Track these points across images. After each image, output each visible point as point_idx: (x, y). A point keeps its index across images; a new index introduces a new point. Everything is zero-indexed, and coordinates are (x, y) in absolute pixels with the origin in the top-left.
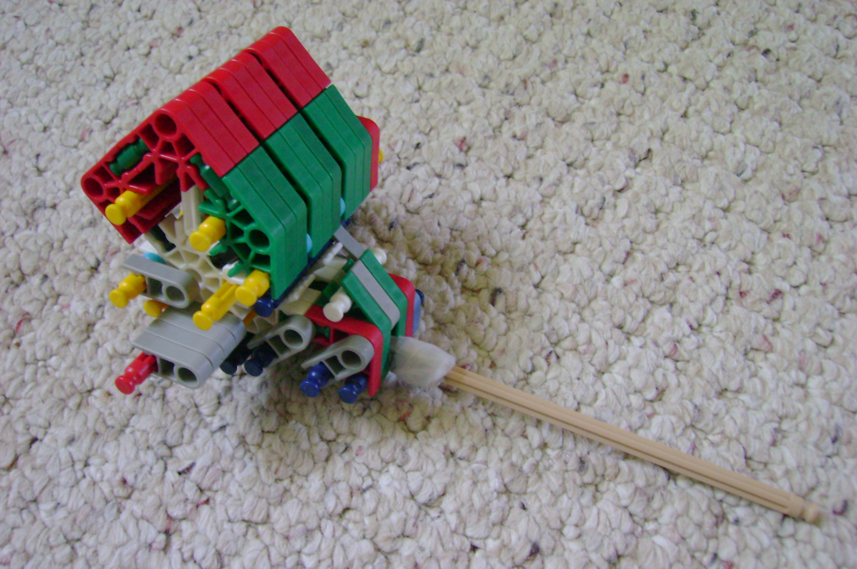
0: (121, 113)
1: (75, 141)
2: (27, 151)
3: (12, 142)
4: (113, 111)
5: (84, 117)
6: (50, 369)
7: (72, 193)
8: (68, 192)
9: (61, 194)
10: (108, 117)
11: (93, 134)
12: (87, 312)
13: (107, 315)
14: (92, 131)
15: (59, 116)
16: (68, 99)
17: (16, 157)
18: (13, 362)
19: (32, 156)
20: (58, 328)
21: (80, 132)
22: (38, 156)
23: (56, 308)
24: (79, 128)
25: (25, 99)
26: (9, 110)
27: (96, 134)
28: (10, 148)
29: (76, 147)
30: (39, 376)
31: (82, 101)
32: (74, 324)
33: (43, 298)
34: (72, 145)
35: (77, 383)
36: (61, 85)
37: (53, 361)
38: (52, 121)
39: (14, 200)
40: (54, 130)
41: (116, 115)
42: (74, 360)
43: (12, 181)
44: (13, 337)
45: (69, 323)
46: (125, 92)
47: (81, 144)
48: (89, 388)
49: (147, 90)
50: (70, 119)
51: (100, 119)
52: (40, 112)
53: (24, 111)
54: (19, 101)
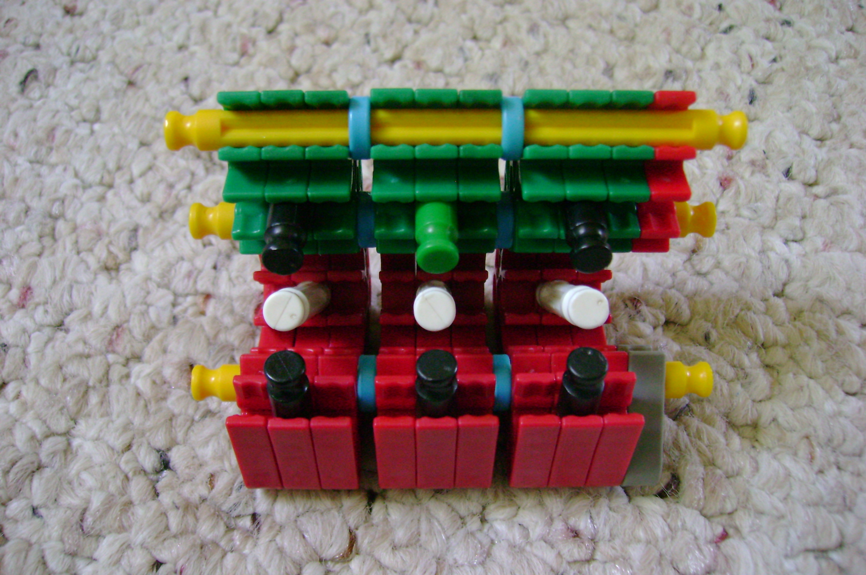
0: (286, 16)
1: (235, 57)
3: (137, 69)
4: (274, 16)
5: (234, 27)
10: (271, 25)
16: (200, 10)
17: (151, 87)
21: (238, 44)
25: (136, 18)
26: (117, 33)
28: (139, 76)
29: (236, 64)
31: (222, 10)
34: (231, 61)
38: (188, 38)
40: (193, 48)
41: (280, 20)
47: (243, 60)
50: (214, 31)
51: (259, 26)
52: (165, 29)
53: (139, 32)
54: (127, 21)
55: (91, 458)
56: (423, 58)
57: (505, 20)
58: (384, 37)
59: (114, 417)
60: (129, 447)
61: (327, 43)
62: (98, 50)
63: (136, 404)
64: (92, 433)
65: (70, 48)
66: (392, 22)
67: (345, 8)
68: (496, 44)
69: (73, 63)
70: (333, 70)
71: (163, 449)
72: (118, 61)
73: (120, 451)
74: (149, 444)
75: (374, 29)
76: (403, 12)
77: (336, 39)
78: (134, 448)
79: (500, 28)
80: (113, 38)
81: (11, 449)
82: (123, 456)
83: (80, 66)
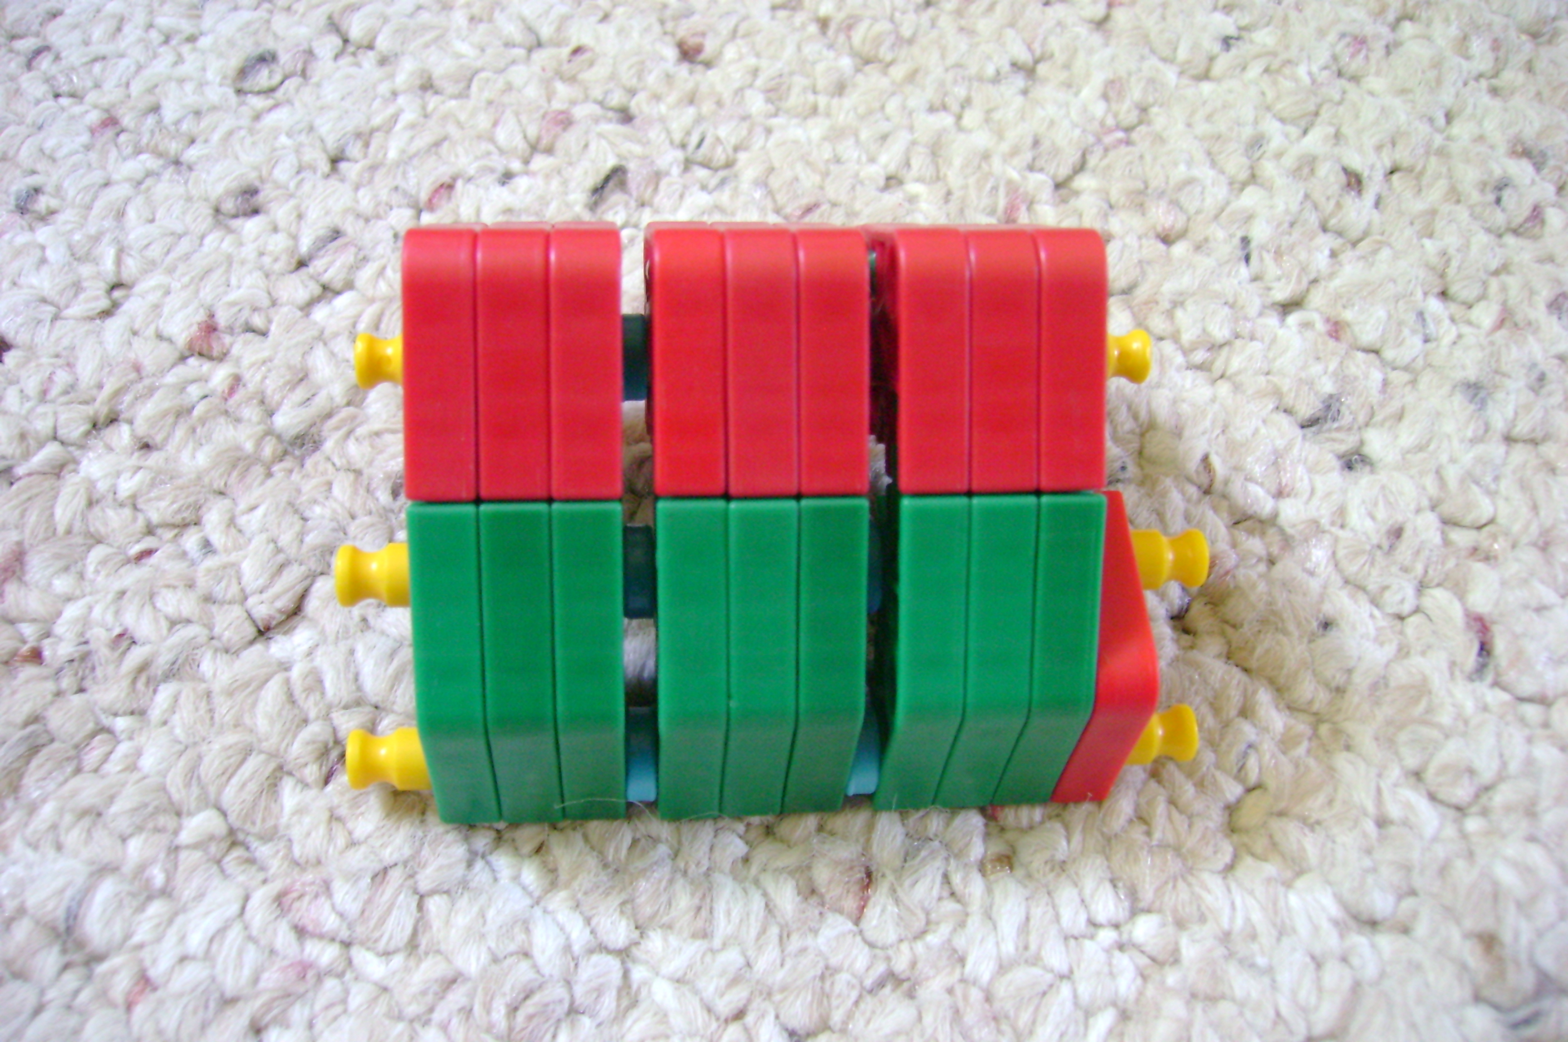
0: (1092, 161)
4: (1071, 157)
5: (996, 163)
10: (1064, 172)
16: (932, 109)
25: (811, 98)
26: (774, 122)
31: (971, 118)
36: (898, 72)
38: (908, 164)
40: (913, 188)
41: (1080, 167)
46: (1085, 109)
50: (957, 162)
51: (1041, 170)
52: (864, 135)
53: (816, 129)
54: (794, 100)
55: (666, 1015)
56: (1348, 315)
57: (1503, 269)
58: (1278, 254)
59: (717, 943)
60: (739, 1015)
61: (1166, 239)
62: (736, 149)
63: (763, 931)
64: (675, 965)
65: (688, 133)
66: (1292, 225)
67: (1205, 173)
68: (1485, 315)
69: (688, 164)
70: (1178, 303)
71: (801, 1032)
72: (775, 182)
73: (723, 1018)
74: (777, 1017)
75: (1260, 232)
76: (1316, 207)
77: (1182, 235)
78: (750, 1019)
79: (1494, 284)
80: (769, 131)
81: (524, 965)
82: (725, 1030)
83: (701, 173)
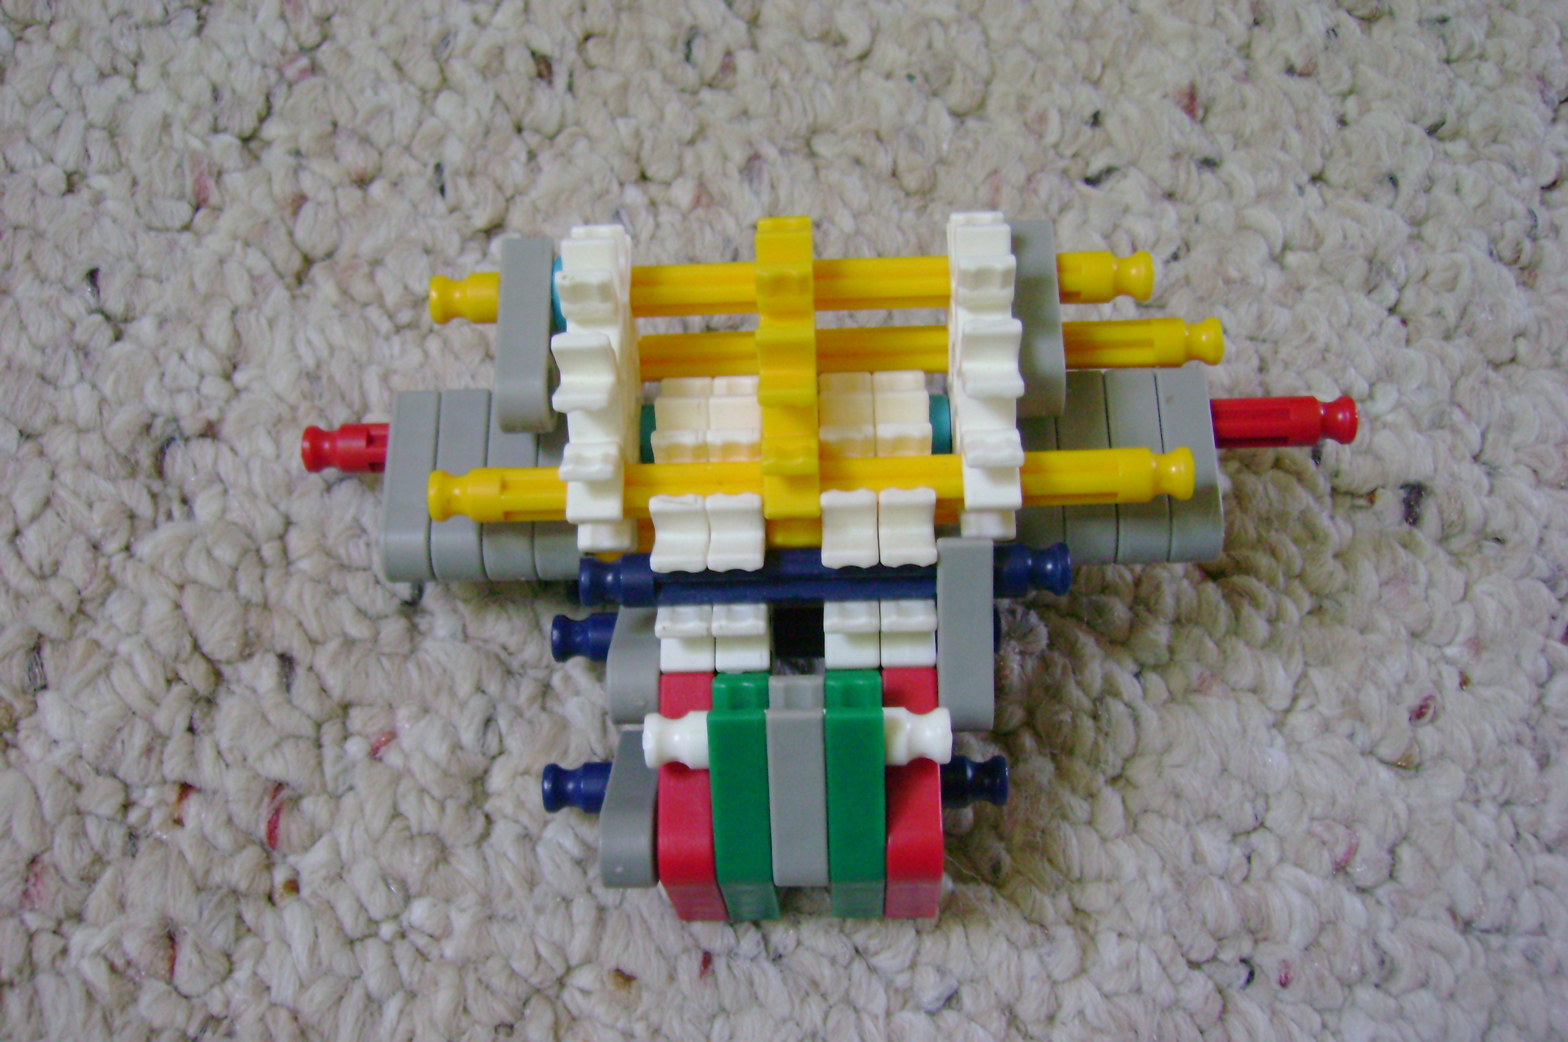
2: (51, 264)
6: (422, 941)
7: (240, 378)
8: (228, 377)
9: (214, 387)
11: (227, 178)
12: (457, 747)
13: (513, 743)
14: (220, 174)
15: (98, 135)
18: (313, 949)
19: (76, 277)
20: (396, 814)
22: (93, 276)
23: (355, 747)
24: (179, 166)
27: (235, 180)
30: (404, 968)
32: (437, 792)
33: (308, 729)
35: (522, 965)
37: (419, 912)
39: (82, 431)
42: (486, 900)
43: (50, 372)
44: (269, 866)
45: (423, 791)
48: (560, 970)
49: (325, 20)
